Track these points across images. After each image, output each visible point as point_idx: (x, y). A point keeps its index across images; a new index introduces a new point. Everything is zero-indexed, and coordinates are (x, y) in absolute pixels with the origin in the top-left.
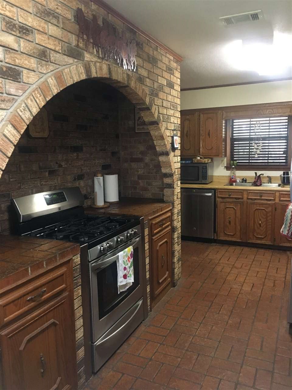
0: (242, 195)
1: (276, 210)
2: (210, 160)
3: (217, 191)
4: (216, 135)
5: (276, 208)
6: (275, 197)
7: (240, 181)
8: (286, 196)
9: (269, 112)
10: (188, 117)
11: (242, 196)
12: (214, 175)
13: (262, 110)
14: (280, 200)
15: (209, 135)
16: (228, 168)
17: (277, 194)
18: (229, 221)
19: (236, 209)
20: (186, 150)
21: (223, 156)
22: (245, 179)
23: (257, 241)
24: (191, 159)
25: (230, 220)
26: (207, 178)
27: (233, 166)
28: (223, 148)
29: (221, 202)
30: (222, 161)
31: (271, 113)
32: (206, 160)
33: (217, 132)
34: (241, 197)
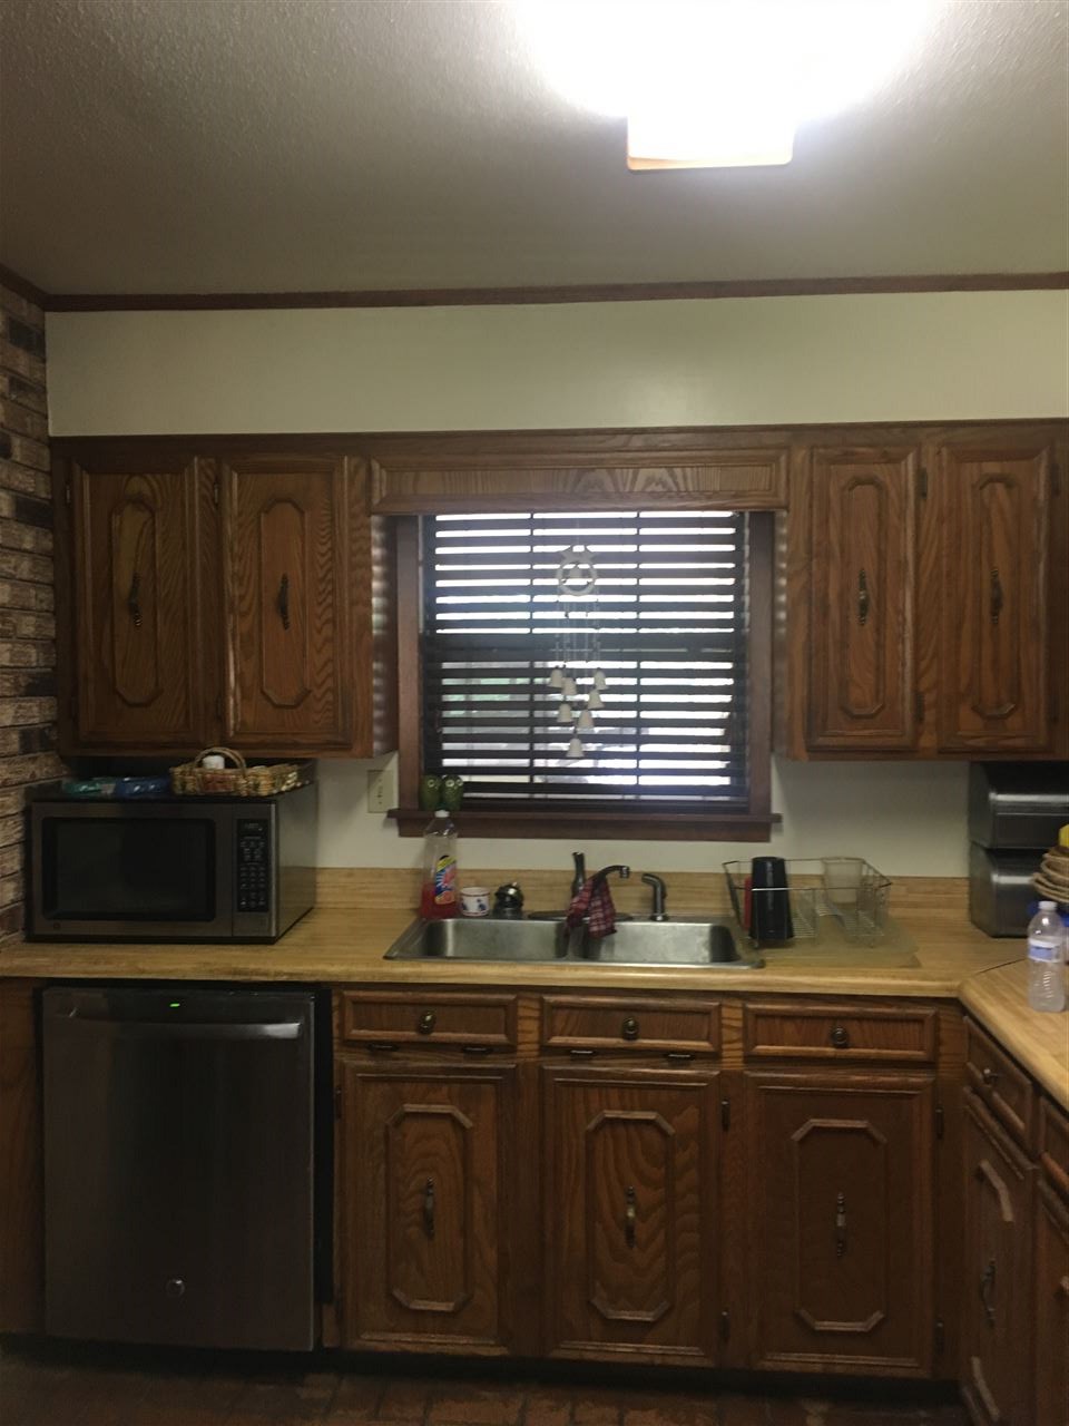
0: (510, 1028)
1: (726, 1127)
2: (293, 776)
3: (335, 1002)
4: (328, 614)
5: (725, 1112)
6: (720, 1035)
7: (482, 907)
8: (789, 1027)
9: (649, 481)
10: (137, 485)
11: (507, 1034)
12: (320, 865)
13: (611, 470)
14: (751, 1059)
15: (283, 610)
16: (409, 819)
17: (733, 1015)
18: (424, 1211)
19: (468, 1123)
20: (124, 701)
21: (376, 745)
22: (512, 892)
23: (611, 1347)
24: (160, 770)
25: (429, 1205)
26: (267, 899)
27: (442, 814)
28: (377, 698)
29: (365, 1080)
30: (374, 774)
31: (660, 489)
32: (262, 779)
33: (333, 592)
34: (501, 1038)
